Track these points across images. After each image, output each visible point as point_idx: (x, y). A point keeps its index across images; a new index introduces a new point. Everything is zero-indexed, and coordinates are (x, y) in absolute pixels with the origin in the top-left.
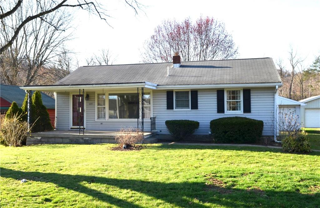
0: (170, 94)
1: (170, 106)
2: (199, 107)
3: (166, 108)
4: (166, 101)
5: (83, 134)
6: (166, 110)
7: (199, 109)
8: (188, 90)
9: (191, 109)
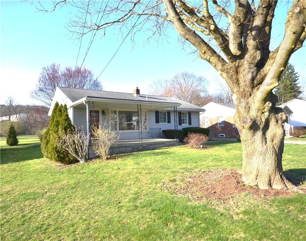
0: (157, 113)
1: (157, 121)
2: (171, 122)
3: (155, 122)
4: (155, 117)
5: (141, 142)
6: (155, 123)
7: (171, 123)
8: (166, 111)
9: (168, 123)
